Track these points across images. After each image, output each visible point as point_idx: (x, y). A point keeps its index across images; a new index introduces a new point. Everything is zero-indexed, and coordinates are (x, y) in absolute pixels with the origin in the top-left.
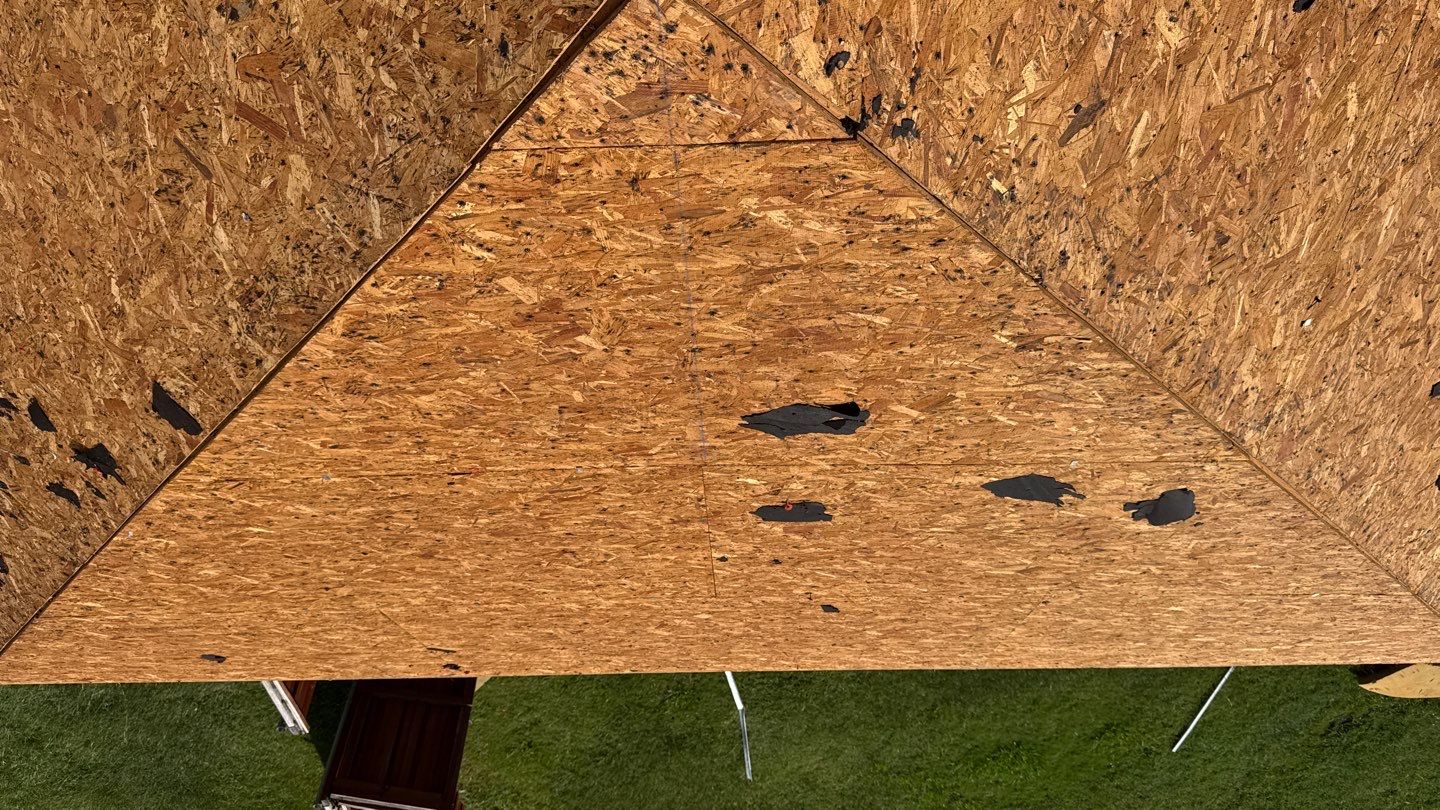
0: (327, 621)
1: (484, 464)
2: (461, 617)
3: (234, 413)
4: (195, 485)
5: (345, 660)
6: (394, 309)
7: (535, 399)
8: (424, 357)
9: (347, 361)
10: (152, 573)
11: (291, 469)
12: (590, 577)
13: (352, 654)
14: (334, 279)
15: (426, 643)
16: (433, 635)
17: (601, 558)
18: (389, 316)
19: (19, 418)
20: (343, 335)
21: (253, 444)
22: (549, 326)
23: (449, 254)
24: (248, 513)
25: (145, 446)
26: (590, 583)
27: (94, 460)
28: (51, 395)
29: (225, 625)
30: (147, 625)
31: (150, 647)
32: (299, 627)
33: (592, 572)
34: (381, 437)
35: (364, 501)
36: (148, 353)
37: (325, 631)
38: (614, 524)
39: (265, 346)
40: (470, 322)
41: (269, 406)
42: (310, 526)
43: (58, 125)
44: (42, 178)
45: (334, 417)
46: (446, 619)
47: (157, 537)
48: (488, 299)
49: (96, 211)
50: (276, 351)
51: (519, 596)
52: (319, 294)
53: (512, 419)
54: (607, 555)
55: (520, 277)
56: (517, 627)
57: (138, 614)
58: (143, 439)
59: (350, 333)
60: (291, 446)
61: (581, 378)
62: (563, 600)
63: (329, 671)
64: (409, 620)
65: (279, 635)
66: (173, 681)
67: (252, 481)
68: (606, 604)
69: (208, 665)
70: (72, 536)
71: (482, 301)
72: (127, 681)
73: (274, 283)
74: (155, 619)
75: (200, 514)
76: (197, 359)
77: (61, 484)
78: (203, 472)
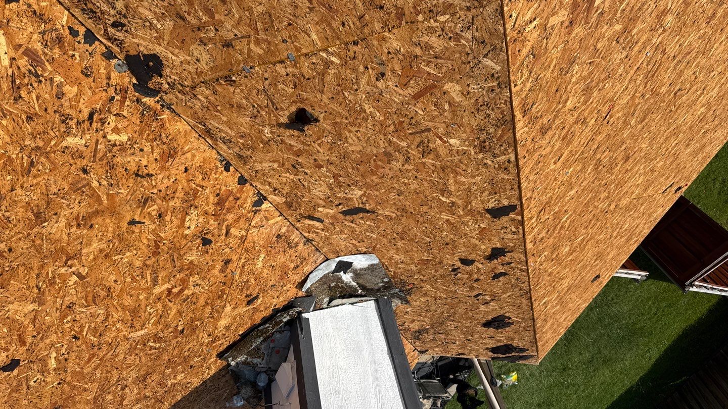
0: (618, 224)
1: (611, 100)
2: (662, 167)
3: (520, 188)
4: (533, 226)
5: (638, 231)
6: (529, 85)
7: (604, 51)
8: (554, 89)
9: (533, 124)
10: (550, 270)
11: (554, 184)
12: (696, 90)
13: (638, 226)
14: (501, 103)
15: (659, 192)
16: (659, 186)
17: (693, 77)
18: (529, 90)
19: (462, 269)
20: (523, 117)
21: (535, 190)
22: (581, 16)
23: (525, 40)
24: (557, 217)
25: (505, 233)
26: (699, 93)
27: (496, 255)
28: (462, 252)
29: (588, 263)
30: (566, 290)
31: (573, 296)
32: (611, 236)
33: (695, 87)
34: (570, 136)
35: (587, 167)
36: (474, 204)
37: (621, 228)
38: (684, 57)
39: (505, 154)
40: (555, 54)
41: (527, 172)
42: (579, 197)
43: (379, 176)
44: (392, 196)
45: (549, 149)
46: (658, 175)
47: (540, 257)
48: (552, 37)
49: (414, 185)
50: (510, 151)
51: (675, 133)
52: (502, 114)
53: (604, 70)
54: (694, 73)
55: (554, 14)
56: (688, 145)
57: (559, 289)
58: (502, 231)
59: (524, 113)
60: (546, 177)
61: (612, 18)
62: (695, 113)
63: (636, 241)
64: (645, 191)
65: (607, 247)
66: (591, 300)
67: (547, 203)
68: (714, 93)
69: (596, 283)
70: (516, 285)
71: (551, 41)
72: (578, 316)
73: (484, 132)
74: (566, 285)
75: (543, 234)
76: (489, 187)
77: (495, 274)
78: (531, 219)
